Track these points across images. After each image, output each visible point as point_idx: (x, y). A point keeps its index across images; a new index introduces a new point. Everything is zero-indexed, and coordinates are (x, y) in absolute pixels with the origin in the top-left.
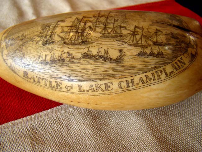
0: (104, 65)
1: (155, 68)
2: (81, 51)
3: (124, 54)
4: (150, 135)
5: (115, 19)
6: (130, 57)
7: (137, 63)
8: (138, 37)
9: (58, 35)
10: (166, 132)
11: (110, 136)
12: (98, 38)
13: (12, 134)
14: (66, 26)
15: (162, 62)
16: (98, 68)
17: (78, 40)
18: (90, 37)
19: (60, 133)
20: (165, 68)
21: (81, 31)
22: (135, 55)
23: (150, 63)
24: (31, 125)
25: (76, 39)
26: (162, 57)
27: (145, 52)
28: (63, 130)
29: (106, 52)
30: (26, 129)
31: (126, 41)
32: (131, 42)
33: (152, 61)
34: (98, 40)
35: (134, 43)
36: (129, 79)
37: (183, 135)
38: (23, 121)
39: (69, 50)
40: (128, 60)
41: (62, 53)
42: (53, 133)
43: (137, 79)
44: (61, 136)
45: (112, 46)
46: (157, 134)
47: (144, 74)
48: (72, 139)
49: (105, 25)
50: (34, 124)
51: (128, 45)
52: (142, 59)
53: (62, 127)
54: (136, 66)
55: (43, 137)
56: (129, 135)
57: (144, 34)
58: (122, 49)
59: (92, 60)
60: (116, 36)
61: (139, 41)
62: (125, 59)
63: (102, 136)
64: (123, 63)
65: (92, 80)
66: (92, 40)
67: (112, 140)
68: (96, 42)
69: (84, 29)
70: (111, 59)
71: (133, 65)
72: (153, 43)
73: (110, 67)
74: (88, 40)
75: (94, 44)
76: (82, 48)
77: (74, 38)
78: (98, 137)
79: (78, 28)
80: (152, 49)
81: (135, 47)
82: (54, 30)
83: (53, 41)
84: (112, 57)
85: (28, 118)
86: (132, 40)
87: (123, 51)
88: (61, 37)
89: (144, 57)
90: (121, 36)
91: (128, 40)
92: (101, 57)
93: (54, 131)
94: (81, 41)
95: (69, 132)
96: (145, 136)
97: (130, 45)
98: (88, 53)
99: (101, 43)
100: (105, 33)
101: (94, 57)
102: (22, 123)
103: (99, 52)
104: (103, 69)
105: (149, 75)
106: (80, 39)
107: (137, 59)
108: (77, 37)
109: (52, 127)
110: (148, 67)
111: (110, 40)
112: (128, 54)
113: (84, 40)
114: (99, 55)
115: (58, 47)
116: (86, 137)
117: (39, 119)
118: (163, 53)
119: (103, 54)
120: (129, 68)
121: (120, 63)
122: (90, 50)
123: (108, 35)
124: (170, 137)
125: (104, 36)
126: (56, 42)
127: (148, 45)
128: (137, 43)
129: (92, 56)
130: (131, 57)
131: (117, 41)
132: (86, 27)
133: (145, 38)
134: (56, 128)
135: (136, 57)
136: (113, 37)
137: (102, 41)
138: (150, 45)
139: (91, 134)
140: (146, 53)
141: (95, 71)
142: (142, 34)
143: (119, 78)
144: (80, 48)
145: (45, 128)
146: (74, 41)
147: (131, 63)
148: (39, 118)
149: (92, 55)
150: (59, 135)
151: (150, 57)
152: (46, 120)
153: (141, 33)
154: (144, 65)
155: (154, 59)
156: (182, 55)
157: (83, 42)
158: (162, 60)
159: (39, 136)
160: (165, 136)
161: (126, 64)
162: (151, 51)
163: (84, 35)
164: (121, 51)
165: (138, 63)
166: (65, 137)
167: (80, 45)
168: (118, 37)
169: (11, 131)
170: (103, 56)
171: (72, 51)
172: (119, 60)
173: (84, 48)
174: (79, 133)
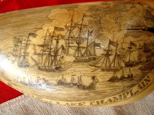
0: (78, 92)
1: (123, 91)
2: (56, 78)
3: (96, 81)
4: (113, 110)
5: (89, 31)
6: (101, 83)
7: (107, 89)
8: (111, 58)
9: (31, 57)
10: (125, 107)
11: (83, 110)
12: (71, 64)
13: (10, 111)
14: (38, 45)
15: (130, 85)
16: (73, 94)
17: (52, 66)
18: (63, 62)
19: (46, 109)
20: (132, 90)
21: (54, 53)
22: (106, 81)
23: (119, 88)
24: (23, 104)
25: (50, 64)
26: (131, 80)
27: (117, 76)
28: (47, 106)
29: (80, 79)
30: (20, 107)
31: (99, 65)
32: (104, 66)
33: (121, 85)
34: (72, 66)
35: (107, 66)
36: (100, 101)
37: (137, 108)
38: (16, 100)
39: (45, 76)
40: (100, 86)
41: (38, 79)
42: (40, 109)
43: (106, 100)
44: (47, 111)
45: (85, 72)
46: (118, 108)
47: (113, 97)
48: (55, 113)
49: (78, 44)
50: (25, 103)
51: (101, 71)
52: (112, 84)
53: (46, 104)
54: (107, 91)
55: (34, 113)
56: (97, 109)
57: (118, 53)
58: (95, 76)
59: (67, 87)
60: (90, 60)
61: (112, 63)
62: (97, 85)
63: (77, 110)
64: (95, 89)
65: (68, 101)
66: (66, 66)
67: (84, 113)
68: (70, 69)
69: (56, 50)
70: (84, 86)
71: (104, 90)
72: (125, 65)
73: (83, 93)
74: (61, 67)
75: (68, 71)
76: (57, 75)
77: (47, 63)
78: (74, 112)
79: (51, 49)
80: (123, 73)
81: (107, 72)
82: (26, 49)
83: (28, 64)
84: (85, 84)
85: (20, 98)
86: (105, 64)
87: (96, 77)
88: (35, 61)
89: (115, 82)
90: (94, 59)
91: (101, 63)
92: (75, 85)
93: (41, 108)
94: (55, 67)
95: (52, 108)
96: (109, 111)
97: (103, 70)
98: (62, 80)
99: (74, 69)
100: (78, 57)
101: (69, 84)
102: (16, 102)
103: (73, 80)
104: (76, 94)
105: (117, 97)
106: (54, 65)
107: (108, 85)
108: (50, 62)
109: (39, 104)
110: (117, 91)
111: (84, 65)
112: (100, 80)
113: (58, 66)
114: (73, 83)
115: (34, 72)
116: (65, 112)
117: (28, 99)
118: (133, 74)
119: (77, 82)
120: (100, 93)
121: (92, 89)
122: (64, 77)
123: (81, 58)
124: (127, 110)
125: (77, 61)
126: (31, 66)
127: (120, 67)
128: (110, 66)
129: (67, 84)
130: (103, 83)
131: (89, 67)
132: (59, 48)
133: (118, 58)
134: (42, 105)
135: (107, 83)
136: (86, 61)
137: (76, 67)
138: (121, 68)
139: (69, 109)
140: (117, 78)
141: (70, 96)
142: (116, 53)
143: (91, 100)
144: (54, 75)
145: (34, 105)
146: (48, 67)
147: (102, 89)
148: (28, 97)
149: (66, 82)
150: (45, 110)
151: (120, 81)
152: (34, 99)
153: (115, 51)
154: (114, 90)
155: (123, 83)
156: (149, 73)
157: (57, 68)
158: (130, 83)
159: (30, 112)
160: (124, 110)
161: (97, 90)
162: (122, 74)
163: (57, 59)
164: (93, 78)
165: (109, 88)
166: (50, 112)
167: (54, 72)
168: (91, 60)
169: (9, 109)
170: (76, 84)
171: (48, 78)
172: (91, 87)
173: (58, 75)
174: (60, 109)
